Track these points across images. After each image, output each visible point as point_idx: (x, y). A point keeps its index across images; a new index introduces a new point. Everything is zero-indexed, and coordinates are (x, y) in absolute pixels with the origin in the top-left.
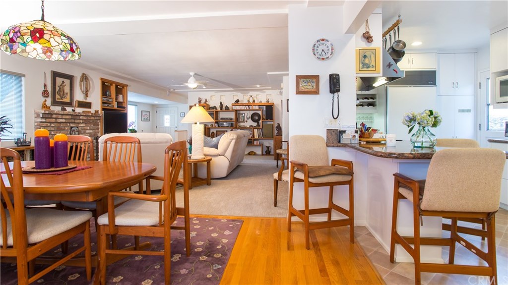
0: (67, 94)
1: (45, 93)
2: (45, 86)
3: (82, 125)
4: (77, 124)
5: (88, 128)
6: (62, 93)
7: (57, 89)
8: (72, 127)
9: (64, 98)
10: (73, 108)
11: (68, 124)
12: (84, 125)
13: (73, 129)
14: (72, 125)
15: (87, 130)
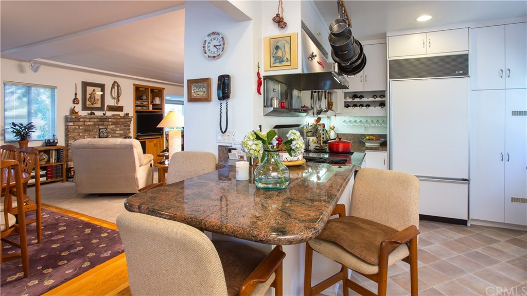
0: (98, 100)
1: (75, 101)
2: (76, 94)
3: (111, 127)
4: (106, 126)
5: (118, 129)
6: (93, 100)
7: (88, 96)
8: (100, 129)
9: (95, 103)
10: (104, 112)
11: (97, 126)
12: (113, 126)
13: (101, 130)
14: (100, 127)
15: (117, 131)
